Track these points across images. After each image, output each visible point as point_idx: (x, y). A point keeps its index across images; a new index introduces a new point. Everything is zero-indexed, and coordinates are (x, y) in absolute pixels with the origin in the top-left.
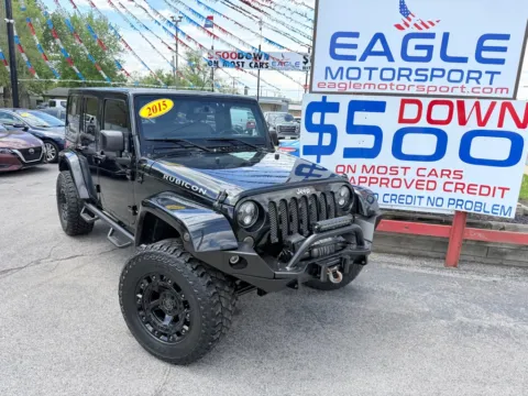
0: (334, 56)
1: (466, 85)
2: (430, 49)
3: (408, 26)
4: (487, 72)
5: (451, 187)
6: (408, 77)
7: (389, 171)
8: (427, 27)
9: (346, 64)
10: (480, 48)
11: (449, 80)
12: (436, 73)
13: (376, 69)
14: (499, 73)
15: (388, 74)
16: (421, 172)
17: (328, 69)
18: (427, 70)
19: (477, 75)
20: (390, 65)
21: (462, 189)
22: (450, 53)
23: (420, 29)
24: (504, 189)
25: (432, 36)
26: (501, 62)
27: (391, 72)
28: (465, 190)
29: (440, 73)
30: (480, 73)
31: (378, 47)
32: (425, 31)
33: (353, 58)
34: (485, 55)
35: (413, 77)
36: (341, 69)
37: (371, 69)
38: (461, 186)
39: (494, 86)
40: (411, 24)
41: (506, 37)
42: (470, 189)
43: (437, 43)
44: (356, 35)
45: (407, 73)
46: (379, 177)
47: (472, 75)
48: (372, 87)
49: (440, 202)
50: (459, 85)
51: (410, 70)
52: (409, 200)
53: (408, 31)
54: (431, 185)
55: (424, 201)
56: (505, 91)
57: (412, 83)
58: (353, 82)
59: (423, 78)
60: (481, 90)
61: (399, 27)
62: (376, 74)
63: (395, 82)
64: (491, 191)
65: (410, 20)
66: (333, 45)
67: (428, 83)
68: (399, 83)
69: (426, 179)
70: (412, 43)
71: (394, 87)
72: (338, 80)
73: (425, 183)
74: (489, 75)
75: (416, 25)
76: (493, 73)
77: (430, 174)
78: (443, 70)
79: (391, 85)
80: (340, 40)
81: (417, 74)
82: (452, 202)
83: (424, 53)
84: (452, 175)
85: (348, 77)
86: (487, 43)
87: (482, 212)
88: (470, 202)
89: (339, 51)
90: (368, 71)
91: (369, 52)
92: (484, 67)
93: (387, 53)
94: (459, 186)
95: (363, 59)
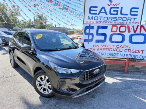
0: (90, 13)
1: (127, 22)
2: (117, 11)
3: (111, 5)
4: (133, 18)
5: (127, 51)
6: (111, 19)
7: (109, 46)
8: (117, 5)
9: (94, 16)
10: (131, 11)
11: (123, 20)
12: (119, 18)
13: (103, 17)
14: (136, 18)
15: (106, 19)
16: (118, 46)
17: (89, 17)
18: (117, 17)
19: (130, 19)
20: (106, 16)
21: (130, 51)
22: (123, 13)
23: (115, 6)
24: (143, 51)
25: (118, 8)
26: (137, 15)
27: (107, 18)
28: (131, 52)
29: (120, 18)
30: (131, 18)
31: (103, 11)
32: (116, 6)
33: (96, 14)
34: (132, 13)
35: (113, 19)
36: (92, 17)
37: (101, 17)
38: (130, 50)
39: (135, 22)
40: (112, 4)
41: (138, 8)
42: (133, 51)
43: (119, 10)
44: (97, 7)
45: (111, 18)
46: (106, 48)
47: (129, 19)
48: (101, 22)
49: (124, 55)
50: (126, 22)
51: (112, 17)
52: (115, 54)
53: (111, 6)
54: (121, 50)
55: (119, 55)
56: (138, 23)
57: (113, 21)
58: (96, 21)
59: (116, 20)
60: (131, 23)
61: (109, 5)
62: (102, 18)
63: (108, 21)
64: (139, 52)
65: (112, 3)
66: (90, 10)
67: (117, 21)
68: (109, 21)
69: (119, 48)
70: (113, 10)
71: (108, 22)
72: (91, 20)
73: (119, 50)
74: (134, 19)
75: (113, 5)
76: (134, 18)
77: (120, 47)
78: (121, 18)
79: (107, 22)
80: (92, 9)
81: (114, 19)
82: (127, 55)
83: (116, 13)
84: (127, 47)
85: (94, 19)
86: (133, 10)
87: (137, 58)
88: (133, 55)
89: (92, 12)
90: (100, 18)
91: (100, 12)
92: (132, 17)
94: (129, 50)
95: (99, 14)
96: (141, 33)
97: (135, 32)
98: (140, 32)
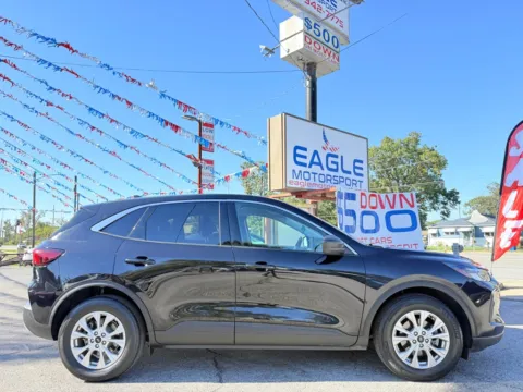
0: (297, 163)
2: (337, 164)
4: (359, 181)
6: (330, 180)
8: (334, 151)
9: (303, 169)
10: (355, 167)
11: (346, 184)
13: (317, 174)
14: (362, 181)
15: (322, 178)
17: (294, 171)
18: (337, 177)
20: (321, 172)
22: (344, 167)
24: (416, 245)
25: (337, 156)
26: (362, 175)
30: (356, 181)
31: (316, 159)
32: (334, 153)
33: (305, 165)
34: (357, 171)
35: (333, 181)
36: (300, 172)
37: (314, 174)
40: (328, 147)
41: (361, 161)
43: (339, 161)
44: (305, 149)
45: (330, 178)
50: (350, 187)
51: (331, 176)
59: (336, 182)
61: (324, 148)
63: (325, 183)
65: (327, 145)
66: (296, 154)
70: (330, 159)
75: (330, 149)
77: (376, 242)
78: (343, 178)
80: (298, 152)
83: (335, 166)
84: (387, 241)
85: (304, 178)
86: (357, 164)
89: (298, 159)
91: (312, 163)
92: (357, 178)
93: (320, 164)
95: (310, 166)
96: (404, 209)
97: (392, 207)
98: (402, 206)
